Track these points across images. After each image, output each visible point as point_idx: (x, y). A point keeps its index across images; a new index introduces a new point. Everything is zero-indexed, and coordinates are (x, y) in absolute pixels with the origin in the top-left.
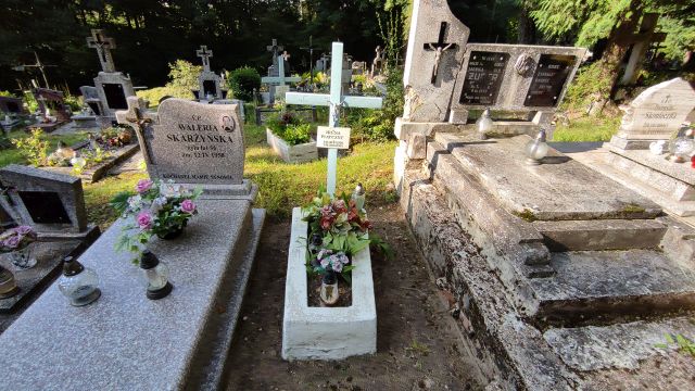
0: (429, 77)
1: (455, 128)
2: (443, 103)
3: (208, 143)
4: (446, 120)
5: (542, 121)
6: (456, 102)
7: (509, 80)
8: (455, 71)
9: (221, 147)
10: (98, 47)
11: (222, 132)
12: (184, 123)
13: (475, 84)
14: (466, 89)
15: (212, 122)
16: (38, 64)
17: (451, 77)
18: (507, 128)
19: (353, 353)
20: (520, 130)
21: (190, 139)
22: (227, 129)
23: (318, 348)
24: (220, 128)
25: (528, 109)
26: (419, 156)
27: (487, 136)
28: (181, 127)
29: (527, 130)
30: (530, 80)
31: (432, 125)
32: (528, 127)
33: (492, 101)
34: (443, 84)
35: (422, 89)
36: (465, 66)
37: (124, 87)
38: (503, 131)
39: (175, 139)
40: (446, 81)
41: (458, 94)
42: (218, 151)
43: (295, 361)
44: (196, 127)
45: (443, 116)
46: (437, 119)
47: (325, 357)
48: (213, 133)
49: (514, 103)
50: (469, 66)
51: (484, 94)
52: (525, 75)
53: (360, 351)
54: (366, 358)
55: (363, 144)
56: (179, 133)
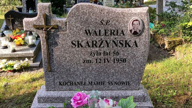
3: (112, 48)
9: (124, 52)
11: (128, 37)
12: (92, 29)
15: (121, 26)
21: (94, 45)
22: (135, 33)
24: (127, 33)
28: (87, 32)
39: (79, 45)
44: (103, 32)
48: (119, 38)
55: (185, 45)
56: (84, 39)
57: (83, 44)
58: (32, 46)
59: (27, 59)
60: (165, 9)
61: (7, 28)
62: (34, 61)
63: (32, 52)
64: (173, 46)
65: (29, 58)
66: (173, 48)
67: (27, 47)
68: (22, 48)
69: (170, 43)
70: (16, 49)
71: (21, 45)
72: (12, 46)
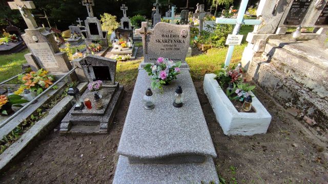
0: (272, 10)
1: (279, 37)
2: (275, 24)
3: (173, 43)
4: (275, 33)
5: (322, 33)
6: (282, 24)
7: (310, 11)
8: (285, 7)
9: (179, 46)
10: (87, 5)
11: (181, 38)
12: (165, 34)
13: (293, 14)
14: (288, 17)
15: (177, 33)
16: (46, 17)
17: (283, 11)
18: (304, 36)
19: (257, 133)
20: (310, 37)
21: (166, 42)
22: (184, 37)
23: (242, 130)
24: (180, 36)
25: (316, 26)
26: (261, 50)
27: (297, 40)
28: (163, 36)
29: (315, 37)
30: (321, 11)
31: (268, 35)
32: (315, 35)
33: (299, 23)
34: (278, 14)
35: (267, 18)
36: (291, 5)
37: (98, 24)
38: (302, 38)
39: (159, 42)
40: (279, 13)
41: (284, 19)
42: (177, 47)
43: (231, 136)
44: (170, 36)
45: (274, 31)
46: (271, 32)
47: (244, 134)
48: (177, 39)
49: (310, 23)
50: (293, 5)
51: (296, 19)
52: (319, 9)
53: (260, 132)
54: (262, 135)
55: (212, 49)
56: (161, 39)
57: (161, 41)
58: (131, 48)
59: (128, 55)
60: (204, 29)
61: (117, 38)
62: (132, 56)
63: (131, 51)
64: (206, 49)
65: (130, 54)
66: (206, 50)
67: (128, 48)
68: (125, 49)
69: (204, 48)
70: (123, 49)
71: (125, 47)
72: (120, 48)
